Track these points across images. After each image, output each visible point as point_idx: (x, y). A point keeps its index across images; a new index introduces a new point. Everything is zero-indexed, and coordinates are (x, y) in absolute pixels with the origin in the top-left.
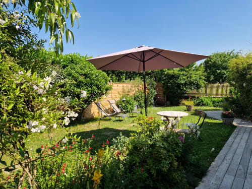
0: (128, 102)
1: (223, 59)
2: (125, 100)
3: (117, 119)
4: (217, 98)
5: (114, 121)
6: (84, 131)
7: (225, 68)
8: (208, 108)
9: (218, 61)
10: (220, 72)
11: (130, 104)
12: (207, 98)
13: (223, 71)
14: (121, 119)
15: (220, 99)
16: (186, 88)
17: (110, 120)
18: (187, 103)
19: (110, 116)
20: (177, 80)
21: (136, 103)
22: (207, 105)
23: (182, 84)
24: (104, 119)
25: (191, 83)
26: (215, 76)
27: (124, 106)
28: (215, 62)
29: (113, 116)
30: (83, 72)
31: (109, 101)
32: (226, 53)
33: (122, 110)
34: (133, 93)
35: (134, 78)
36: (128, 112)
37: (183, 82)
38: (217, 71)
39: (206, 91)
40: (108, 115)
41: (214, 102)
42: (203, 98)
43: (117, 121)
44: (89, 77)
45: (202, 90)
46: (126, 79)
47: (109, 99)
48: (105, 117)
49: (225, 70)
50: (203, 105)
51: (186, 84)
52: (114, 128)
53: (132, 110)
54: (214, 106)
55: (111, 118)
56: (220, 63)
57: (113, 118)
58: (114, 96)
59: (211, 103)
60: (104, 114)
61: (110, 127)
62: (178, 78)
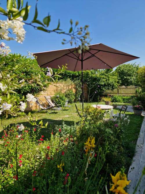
0: (61, 98)
1: (128, 68)
2: (58, 96)
3: (53, 111)
4: (126, 96)
5: (50, 113)
6: (24, 121)
7: (130, 75)
8: (120, 104)
9: (125, 70)
10: (126, 78)
11: (63, 100)
12: (119, 96)
13: (128, 77)
14: (55, 112)
15: (128, 97)
16: (105, 88)
17: (46, 112)
18: (105, 99)
19: (47, 109)
20: (98, 82)
21: (67, 100)
22: (119, 102)
23: (102, 85)
24: (41, 111)
25: (109, 85)
26: (122, 81)
27: (58, 101)
28: (123, 71)
29: (49, 109)
30: (24, 70)
31: (45, 97)
32: (130, 64)
33: (56, 104)
34: (65, 91)
35: (65, 79)
36: (61, 106)
37: (103, 83)
38: (124, 77)
39: (118, 91)
40: (45, 108)
41: (124, 99)
42: (116, 96)
43: (53, 113)
44: (29, 75)
45: (115, 90)
46: (59, 80)
47: (45, 95)
48: (42, 110)
49: (130, 76)
50: (116, 101)
51: (105, 85)
52: (51, 119)
53: (64, 104)
54: (124, 102)
55: (48, 111)
56: (126, 71)
57: (50, 111)
58: (49, 93)
59: (122, 100)
60: (41, 107)
61: (48, 118)
62: (99, 80)
